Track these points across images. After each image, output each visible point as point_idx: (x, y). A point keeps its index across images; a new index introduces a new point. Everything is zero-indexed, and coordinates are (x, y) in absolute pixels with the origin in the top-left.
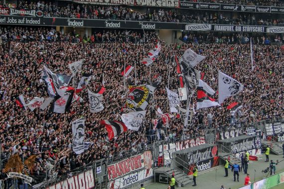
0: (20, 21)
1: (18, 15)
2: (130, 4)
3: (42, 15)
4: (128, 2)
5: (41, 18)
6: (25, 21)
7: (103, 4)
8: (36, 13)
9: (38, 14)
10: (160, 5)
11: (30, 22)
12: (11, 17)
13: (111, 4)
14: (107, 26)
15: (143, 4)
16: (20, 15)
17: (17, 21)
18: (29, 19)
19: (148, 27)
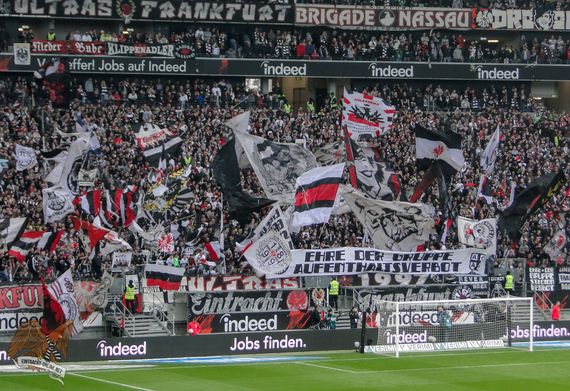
0: (132, 67)
1: (128, 54)
2: (458, 26)
3: (193, 55)
4: (451, 24)
5: (187, 60)
6: (146, 67)
7: (375, 29)
8: (174, 52)
9: (180, 52)
10: (546, 28)
11: (158, 68)
12: (108, 60)
13: (398, 29)
14: (375, 73)
15: (496, 25)
16: (133, 54)
17: (126, 67)
18: (159, 62)
19: (497, 75)
